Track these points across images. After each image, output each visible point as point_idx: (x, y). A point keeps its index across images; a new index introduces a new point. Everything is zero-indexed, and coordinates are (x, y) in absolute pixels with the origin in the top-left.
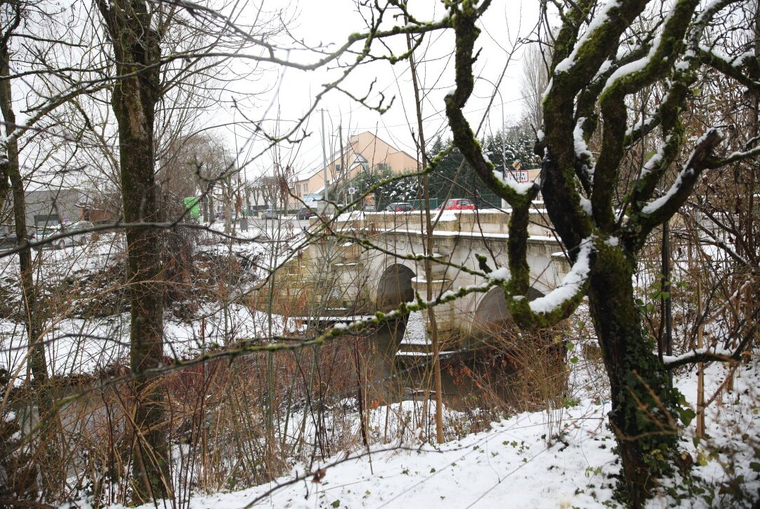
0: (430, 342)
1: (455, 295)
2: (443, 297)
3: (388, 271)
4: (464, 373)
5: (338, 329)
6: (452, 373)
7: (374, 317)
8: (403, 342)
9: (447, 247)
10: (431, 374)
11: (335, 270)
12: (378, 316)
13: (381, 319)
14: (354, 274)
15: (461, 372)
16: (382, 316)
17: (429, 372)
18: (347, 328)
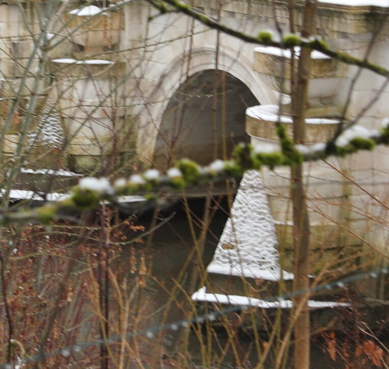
0: (288, 276)
1: (374, 138)
2: (343, 141)
3: (189, 85)
4: (364, 355)
5: (88, 192)
6: (332, 352)
7: (174, 173)
8: (213, 268)
9: (344, 35)
10: (286, 342)
11: (53, 73)
12: (183, 169)
13: (191, 177)
14: (105, 87)
15: (358, 353)
16: (193, 170)
17: (282, 337)
18: (111, 191)
